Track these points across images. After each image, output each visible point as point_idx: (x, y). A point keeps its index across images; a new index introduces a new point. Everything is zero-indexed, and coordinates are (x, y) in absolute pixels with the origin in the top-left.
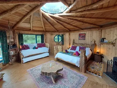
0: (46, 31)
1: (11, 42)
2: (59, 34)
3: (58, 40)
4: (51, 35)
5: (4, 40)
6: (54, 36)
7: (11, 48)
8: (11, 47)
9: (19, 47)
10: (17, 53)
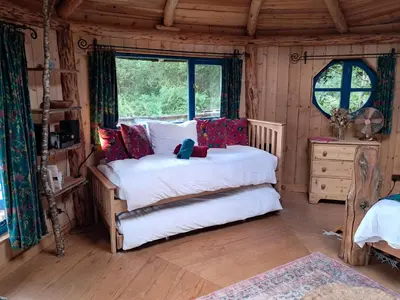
0: (259, 33)
1: (53, 106)
2: (357, 51)
3: (345, 102)
4: (294, 58)
5: (15, 94)
6: (319, 65)
7: (50, 147)
8: (53, 140)
9: (93, 140)
10: (83, 180)
